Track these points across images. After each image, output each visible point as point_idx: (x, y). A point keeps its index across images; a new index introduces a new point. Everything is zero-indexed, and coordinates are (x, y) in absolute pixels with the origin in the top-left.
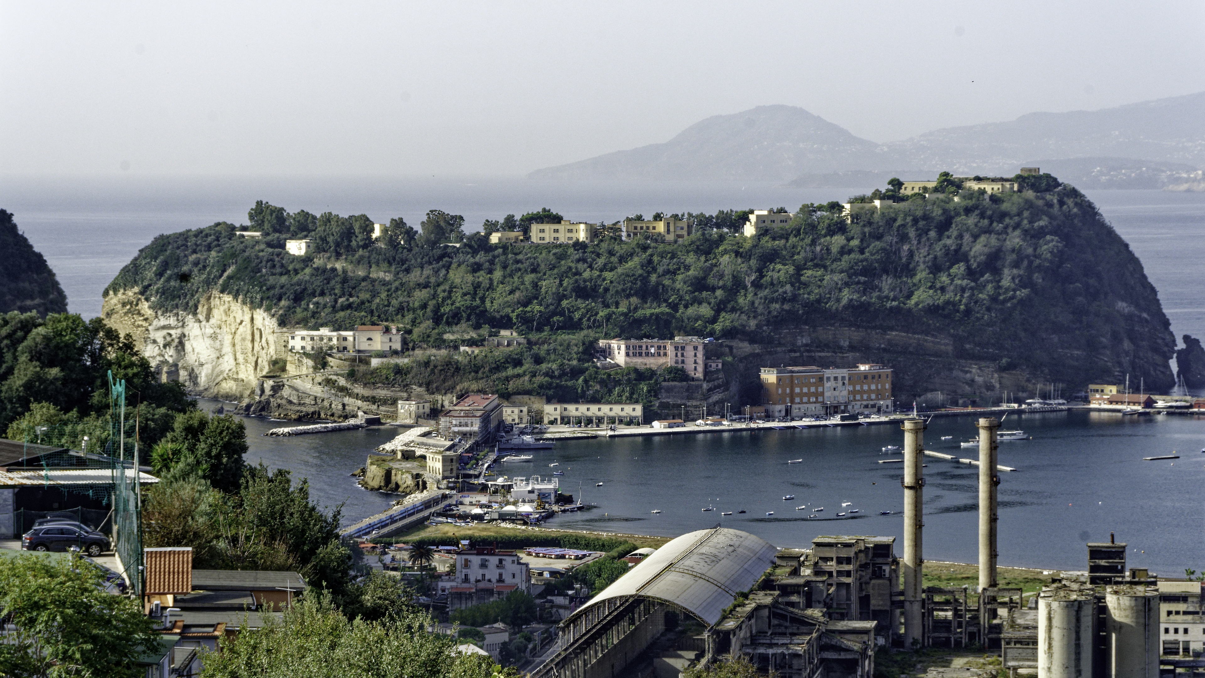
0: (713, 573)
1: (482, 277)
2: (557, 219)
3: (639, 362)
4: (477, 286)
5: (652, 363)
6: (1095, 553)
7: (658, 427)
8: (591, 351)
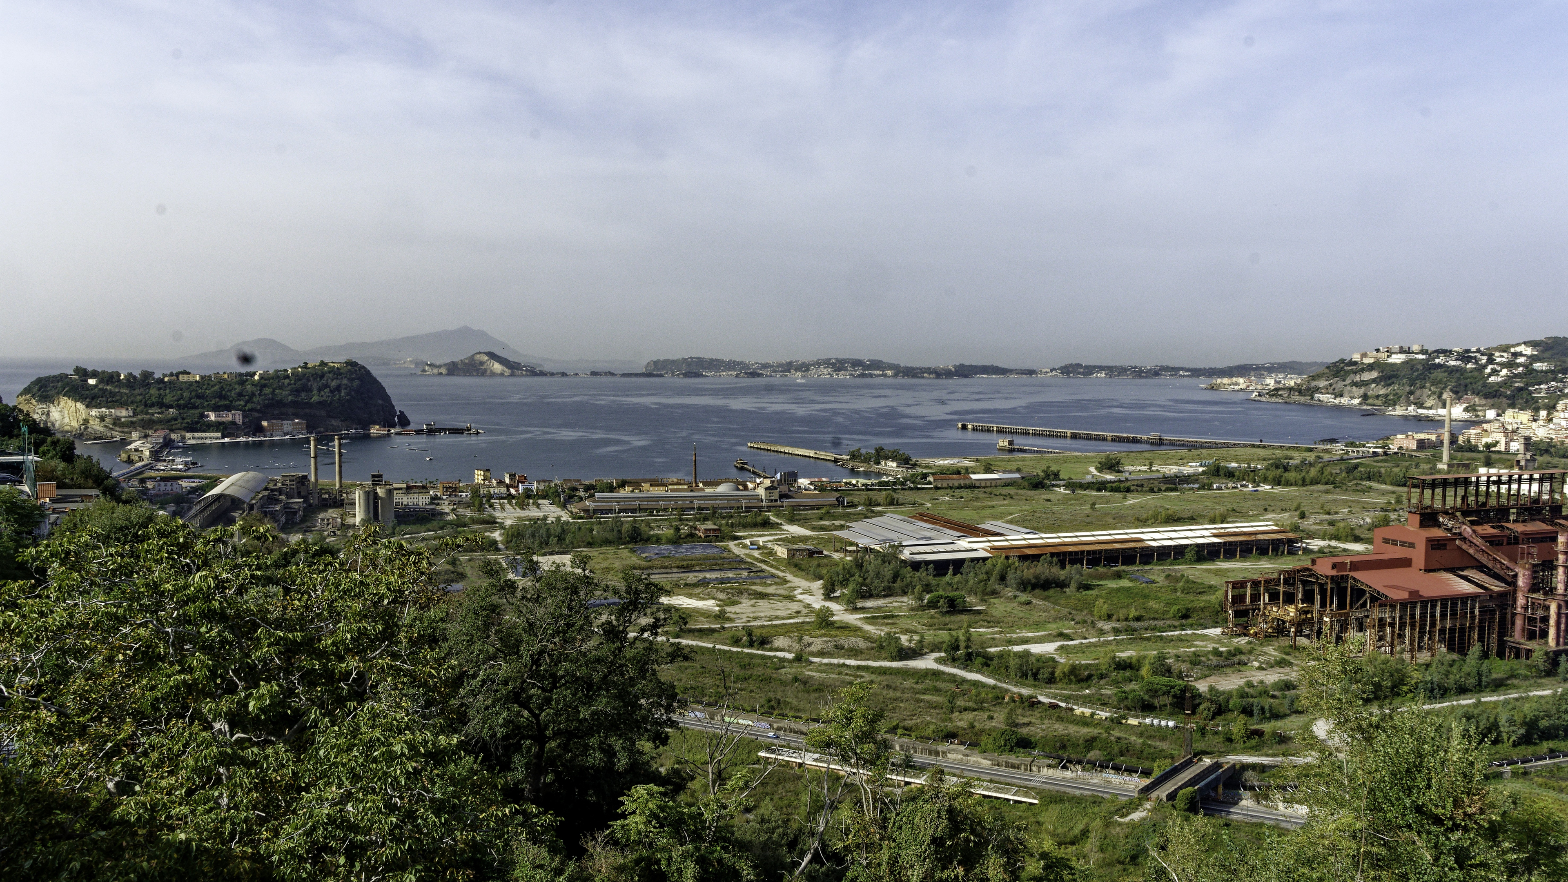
0: (247, 486)
1: (162, 392)
2: (189, 373)
3: (219, 419)
4: (160, 395)
5: (224, 419)
6: (373, 476)
7: (227, 440)
8: (202, 416)
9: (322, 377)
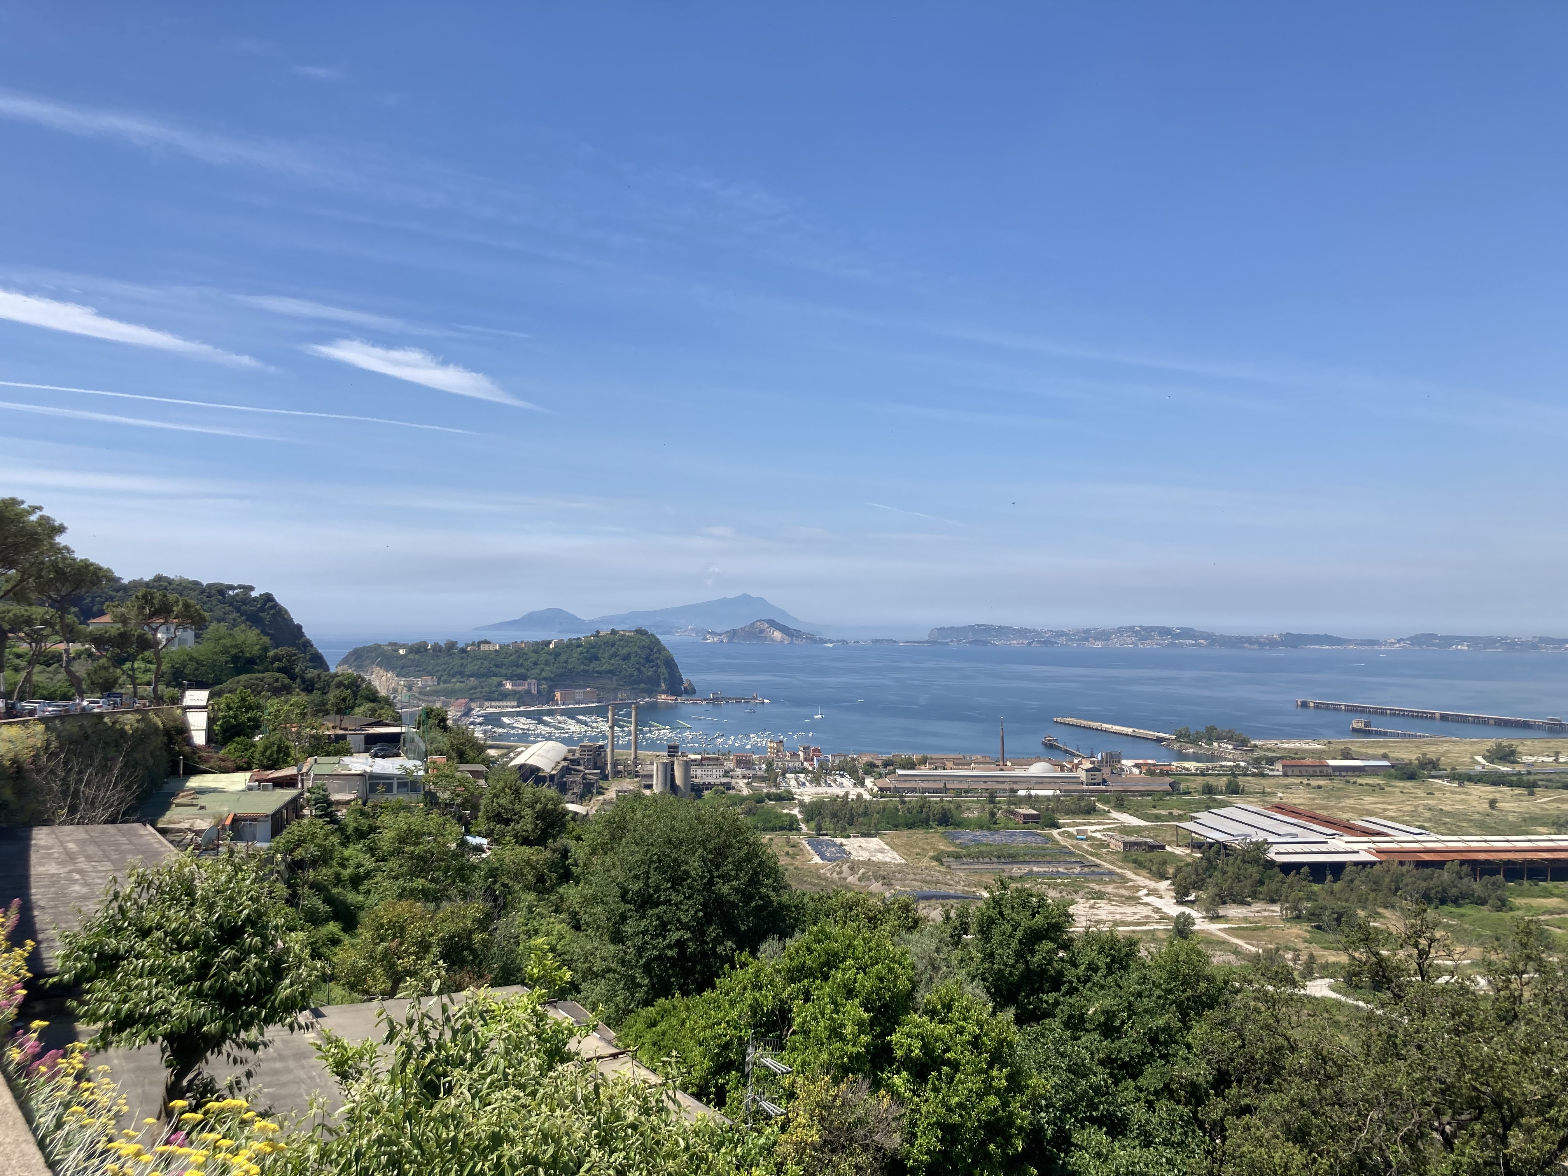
0: (548, 755)
1: (464, 661)
2: (489, 643)
3: (515, 688)
4: (462, 665)
5: (520, 688)
6: (670, 747)
7: (522, 709)
8: (500, 684)
9: (613, 645)
